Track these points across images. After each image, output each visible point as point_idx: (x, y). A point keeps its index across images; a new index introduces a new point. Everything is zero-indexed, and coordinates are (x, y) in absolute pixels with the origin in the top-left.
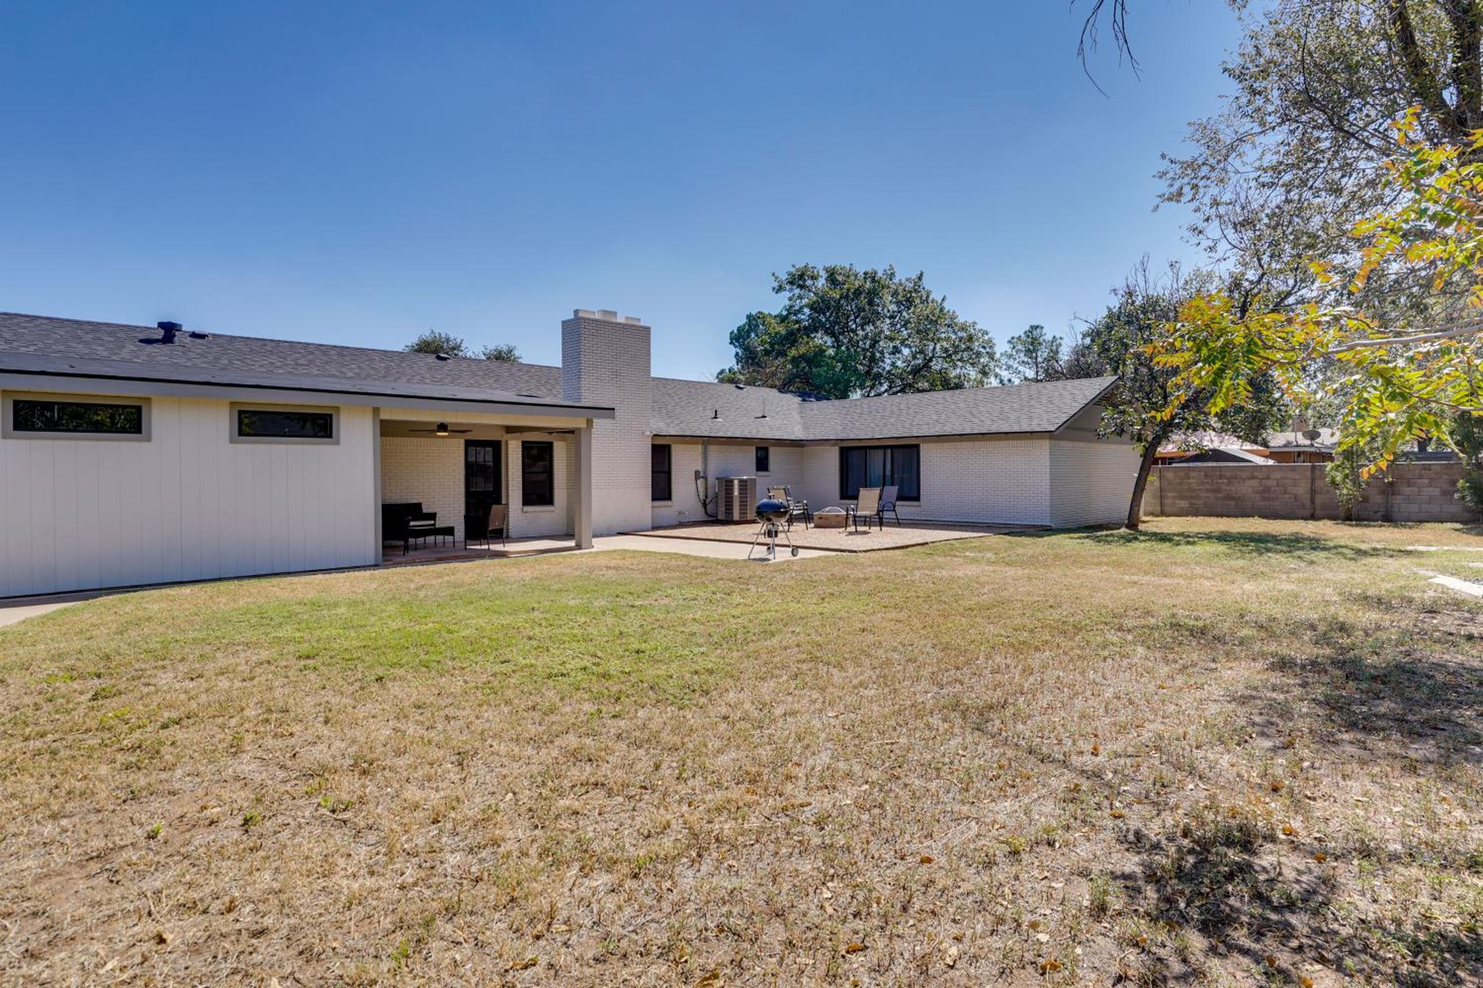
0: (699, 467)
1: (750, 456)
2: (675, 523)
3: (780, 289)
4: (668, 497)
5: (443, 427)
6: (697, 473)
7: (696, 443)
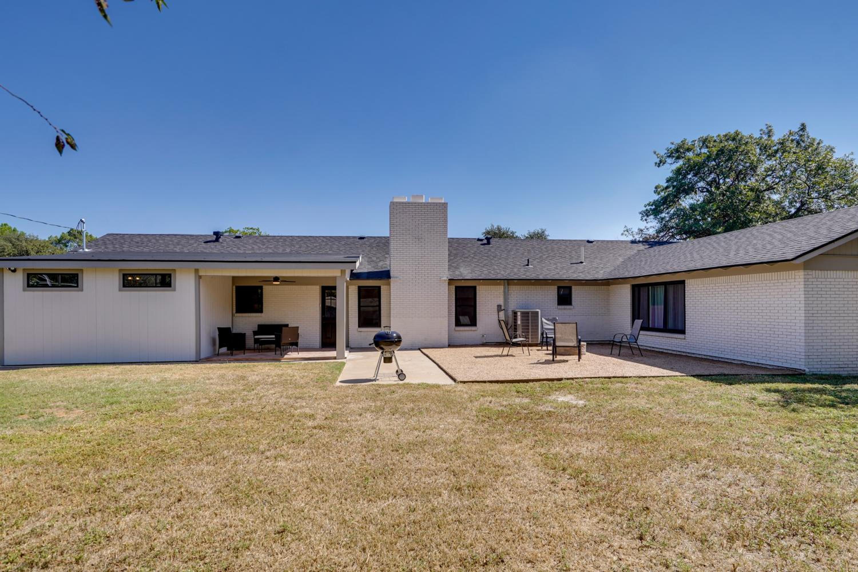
0: (502, 303)
1: (552, 293)
2: (481, 343)
3: (661, 163)
4: (473, 323)
5: (276, 279)
6: (499, 306)
7: (499, 284)
